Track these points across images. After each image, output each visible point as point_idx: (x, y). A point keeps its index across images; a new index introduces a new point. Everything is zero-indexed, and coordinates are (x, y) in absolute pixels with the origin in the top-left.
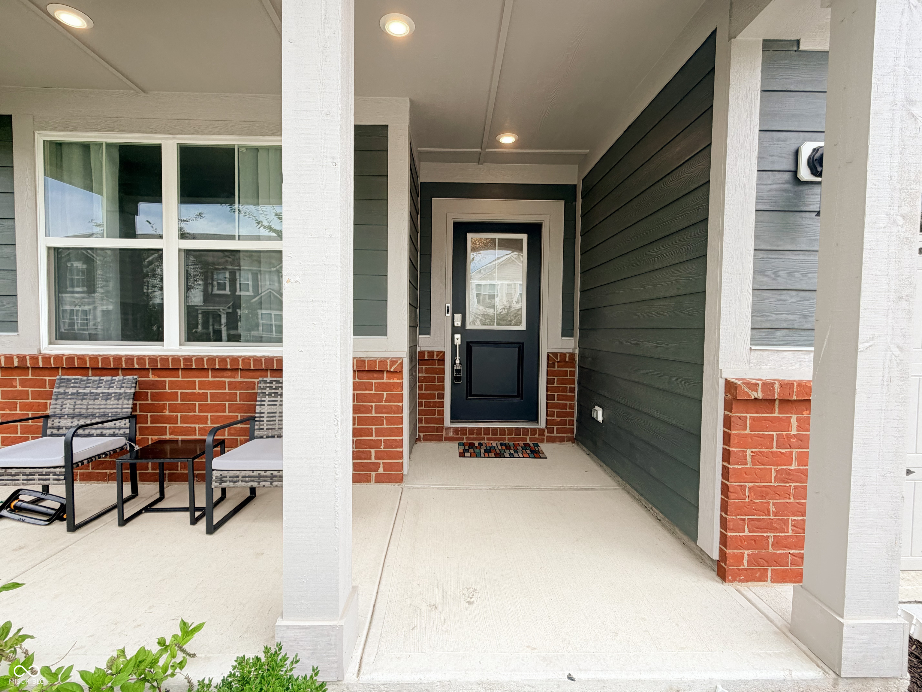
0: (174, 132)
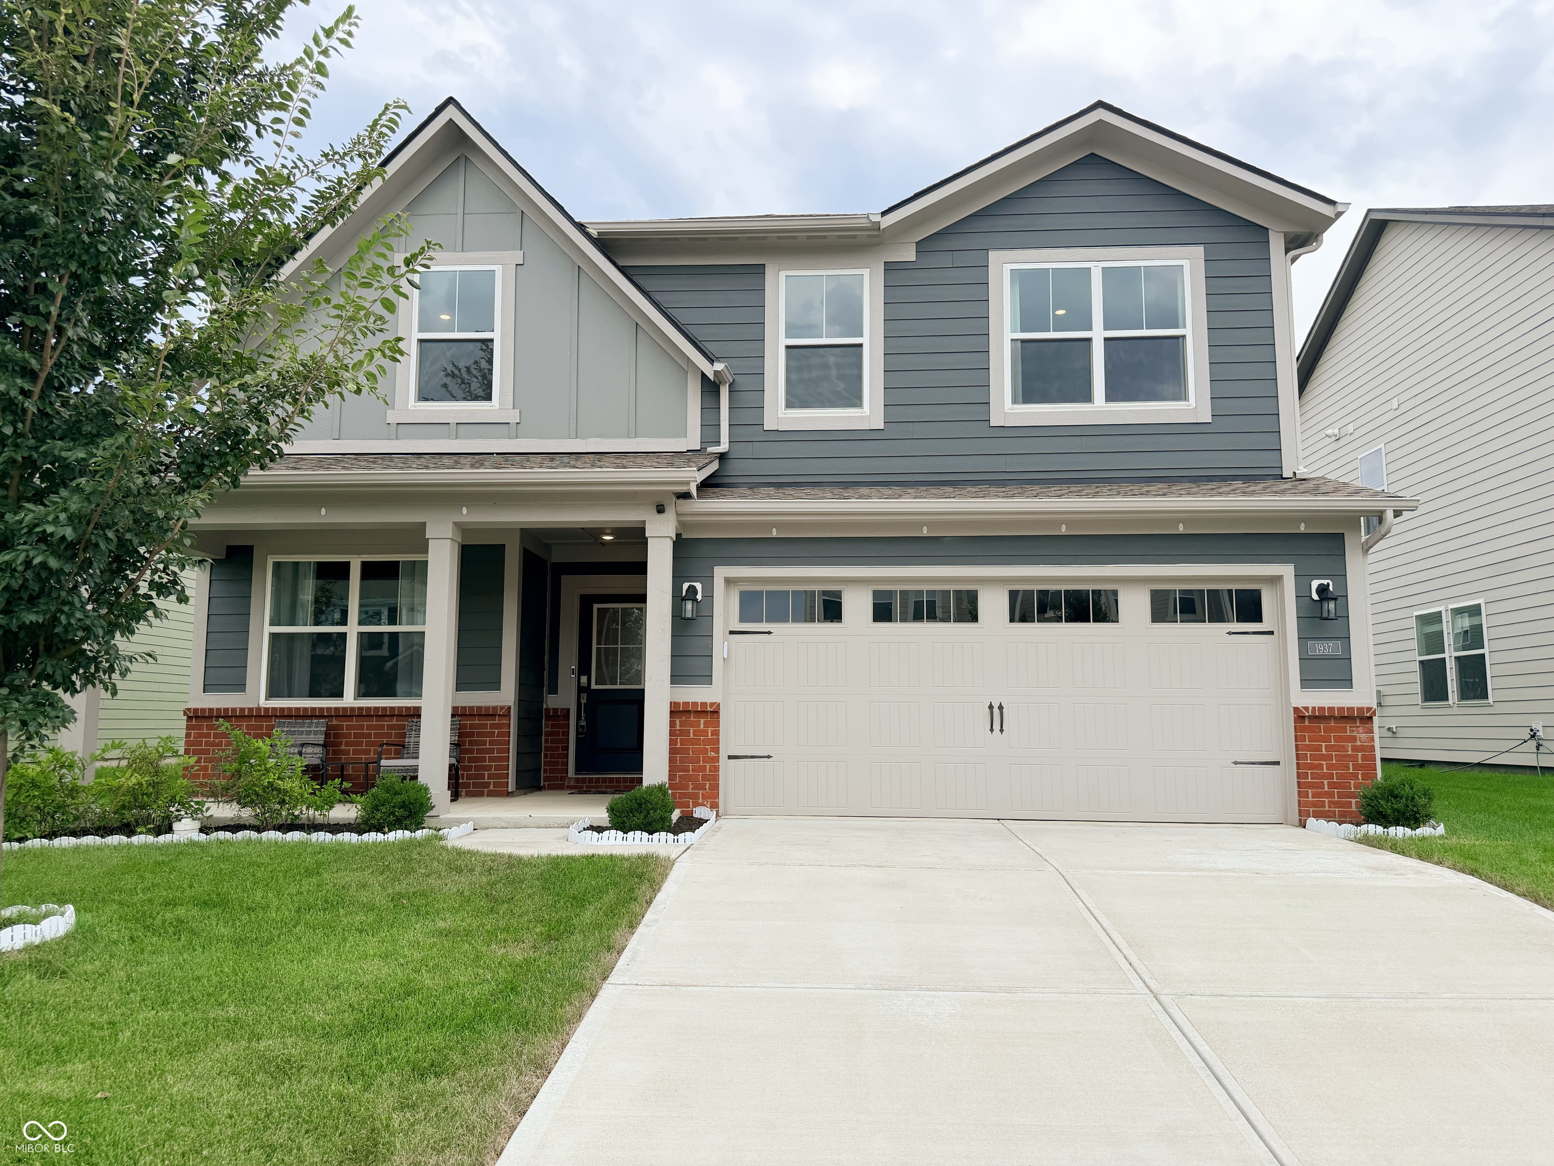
0: (359, 553)
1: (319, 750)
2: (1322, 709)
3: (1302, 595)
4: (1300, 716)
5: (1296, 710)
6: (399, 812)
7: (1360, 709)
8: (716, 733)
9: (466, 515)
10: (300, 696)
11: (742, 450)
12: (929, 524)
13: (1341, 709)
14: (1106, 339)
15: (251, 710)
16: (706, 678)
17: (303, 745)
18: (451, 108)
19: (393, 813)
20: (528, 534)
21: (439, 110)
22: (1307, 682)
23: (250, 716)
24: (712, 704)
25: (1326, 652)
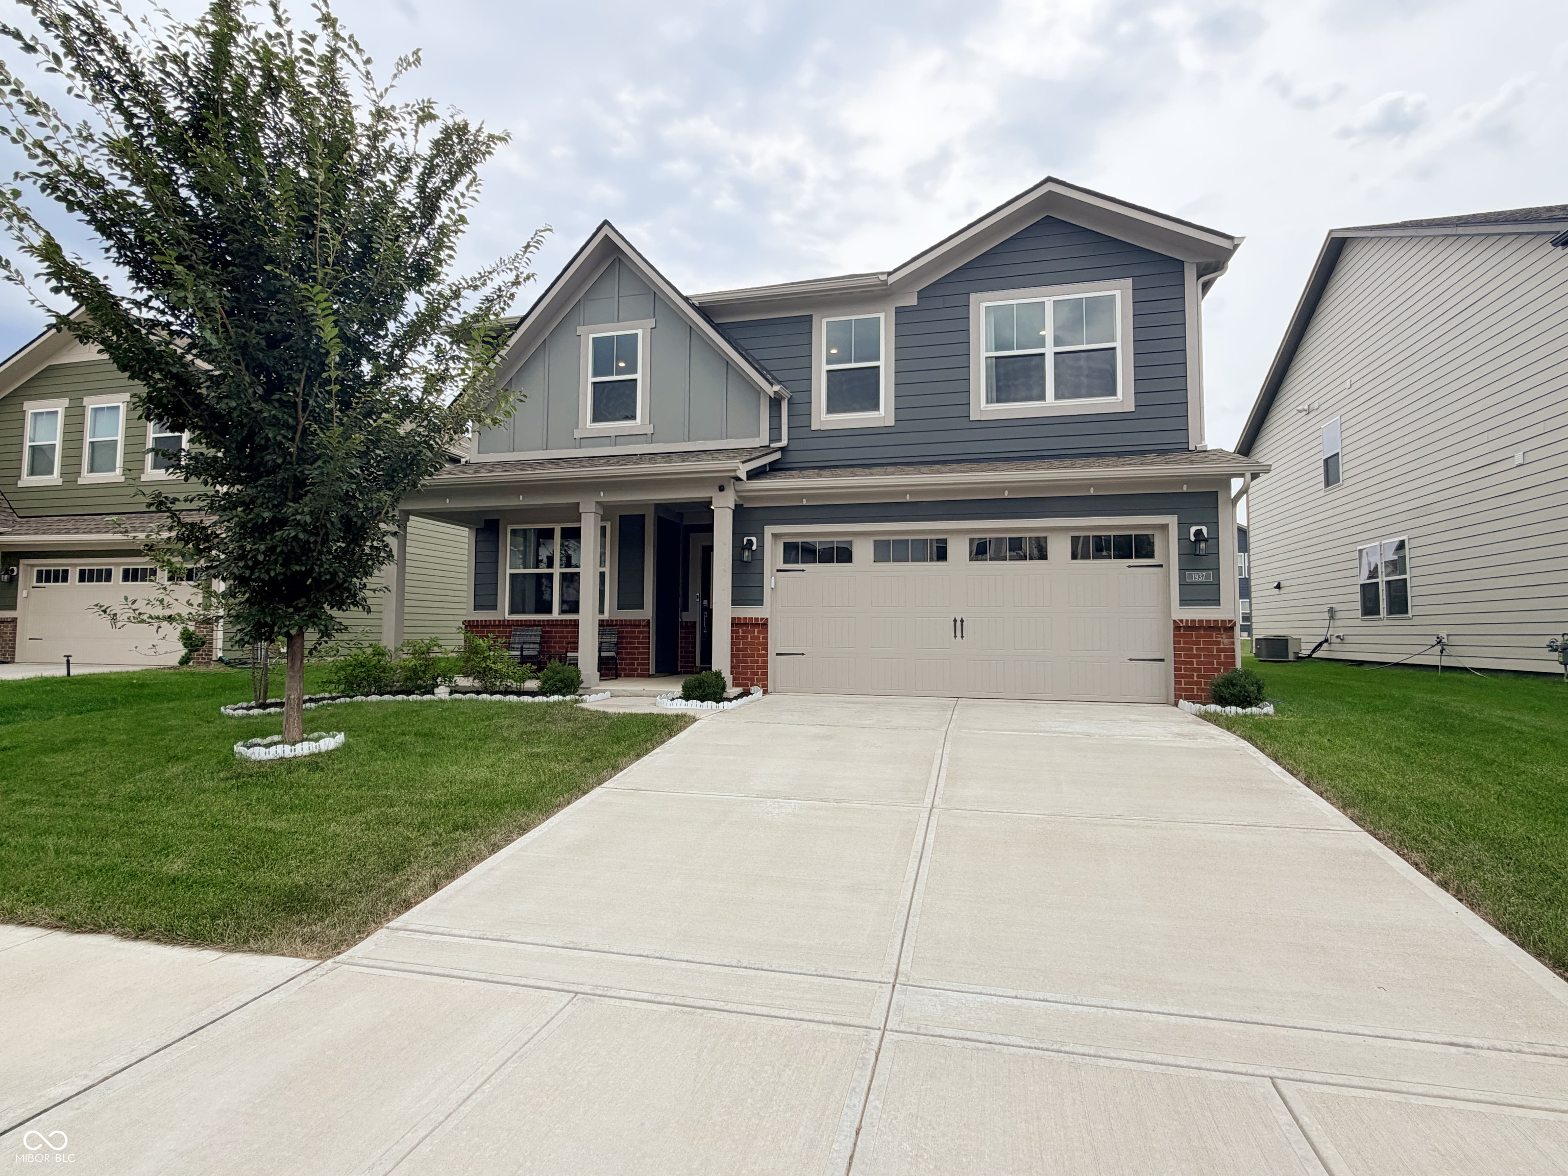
0: (559, 522)
1: (537, 646)
2: (1193, 621)
3: (1183, 538)
4: (1177, 626)
5: (1174, 621)
6: (559, 685)
7: (1224, 621)
8: (766, 638)
9: (602, 497)
10: (530, 613)
11: (796, 445)
12: (911, 493)
13: (1208, 621)
14: (1056, 354)
15: (499, 621)
16: (759, 602)
17: (524, 643)
18: (606, 226)
19: (555, 685)
20: (660, 507)
21: (599, 229)
22: (1185, 602)
23: (499, 625)
24: (762, 619)
25: (1200, 580)
